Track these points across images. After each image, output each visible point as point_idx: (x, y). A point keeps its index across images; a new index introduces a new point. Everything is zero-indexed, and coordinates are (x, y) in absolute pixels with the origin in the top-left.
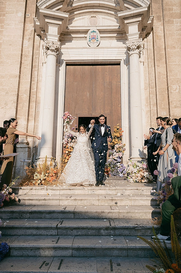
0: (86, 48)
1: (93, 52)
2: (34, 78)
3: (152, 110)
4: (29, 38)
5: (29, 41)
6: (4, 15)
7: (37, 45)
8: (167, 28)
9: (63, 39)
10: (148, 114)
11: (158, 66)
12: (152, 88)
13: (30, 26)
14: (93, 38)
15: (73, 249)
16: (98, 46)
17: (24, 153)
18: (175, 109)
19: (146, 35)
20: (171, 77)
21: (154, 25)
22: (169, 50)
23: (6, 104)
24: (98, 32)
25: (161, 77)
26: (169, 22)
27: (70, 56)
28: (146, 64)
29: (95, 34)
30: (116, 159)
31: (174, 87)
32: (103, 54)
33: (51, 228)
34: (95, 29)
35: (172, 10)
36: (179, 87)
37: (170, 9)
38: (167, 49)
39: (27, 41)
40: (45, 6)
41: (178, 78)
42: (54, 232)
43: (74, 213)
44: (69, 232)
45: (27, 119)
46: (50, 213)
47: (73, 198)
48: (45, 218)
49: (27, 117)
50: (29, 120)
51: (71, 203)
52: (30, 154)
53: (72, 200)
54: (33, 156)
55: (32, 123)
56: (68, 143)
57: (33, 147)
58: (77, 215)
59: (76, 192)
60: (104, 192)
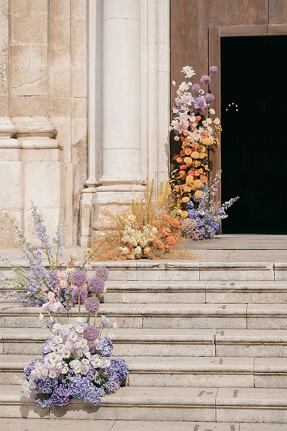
15: (256, 373)
17: (48, 166)
33: (202, 342)
42: (209, 350)
43: (246, 316)
44: (241, 349)
45: (49, 50)
46: (190, 316)
47: (238, 286)
48: (178, 327)
49: (45, 45)
50: (51, 54)
51: (233, 297)
52: (64, 168)
53: (236, 291)
54: (74, 175)
55: (63, 64)
56: (189, 129)
57: (72, 146)
58: (253, 322)
59: (244, 274)
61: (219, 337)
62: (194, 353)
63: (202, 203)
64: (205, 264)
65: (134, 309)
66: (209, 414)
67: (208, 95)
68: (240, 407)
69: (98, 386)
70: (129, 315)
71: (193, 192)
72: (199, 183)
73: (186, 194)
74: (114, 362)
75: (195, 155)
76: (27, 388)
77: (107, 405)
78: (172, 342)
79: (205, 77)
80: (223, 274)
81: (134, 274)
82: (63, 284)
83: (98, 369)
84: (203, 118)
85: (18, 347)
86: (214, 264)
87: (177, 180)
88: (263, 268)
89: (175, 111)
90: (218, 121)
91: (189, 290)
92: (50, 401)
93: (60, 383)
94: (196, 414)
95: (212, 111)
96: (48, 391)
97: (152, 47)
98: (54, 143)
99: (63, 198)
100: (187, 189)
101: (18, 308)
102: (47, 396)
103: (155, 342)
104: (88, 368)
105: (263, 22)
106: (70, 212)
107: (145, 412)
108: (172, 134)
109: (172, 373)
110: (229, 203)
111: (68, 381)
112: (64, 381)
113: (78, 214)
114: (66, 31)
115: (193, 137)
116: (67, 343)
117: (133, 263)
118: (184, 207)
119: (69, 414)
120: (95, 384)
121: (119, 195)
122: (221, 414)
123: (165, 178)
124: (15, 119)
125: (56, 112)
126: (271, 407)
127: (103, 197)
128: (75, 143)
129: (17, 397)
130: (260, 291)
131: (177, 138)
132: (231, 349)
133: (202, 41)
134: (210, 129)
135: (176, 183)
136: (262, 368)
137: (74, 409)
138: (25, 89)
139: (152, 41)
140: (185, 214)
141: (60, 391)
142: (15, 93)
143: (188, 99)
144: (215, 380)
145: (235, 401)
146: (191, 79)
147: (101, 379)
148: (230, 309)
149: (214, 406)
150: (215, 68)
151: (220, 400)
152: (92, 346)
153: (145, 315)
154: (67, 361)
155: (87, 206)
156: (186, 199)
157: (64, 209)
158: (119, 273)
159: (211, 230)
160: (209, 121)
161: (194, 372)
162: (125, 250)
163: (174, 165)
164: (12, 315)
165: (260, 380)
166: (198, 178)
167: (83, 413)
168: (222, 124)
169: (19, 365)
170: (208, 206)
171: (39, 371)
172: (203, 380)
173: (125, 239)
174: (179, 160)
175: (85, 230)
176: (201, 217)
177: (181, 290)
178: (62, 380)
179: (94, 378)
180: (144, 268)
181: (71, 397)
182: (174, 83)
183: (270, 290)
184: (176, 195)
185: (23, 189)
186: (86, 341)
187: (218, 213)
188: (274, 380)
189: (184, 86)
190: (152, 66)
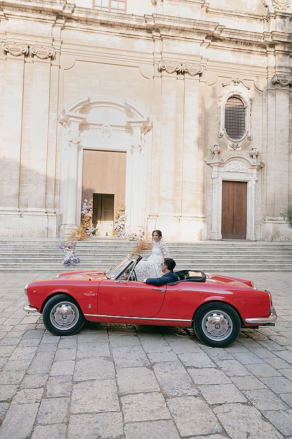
3: (148, 191)
4: (53, 126)
5: (53, 129)
6: (30, 102)
13: (53, 115)
14: (106, 131)
16: (109, 137)
19: (147, 131)
21: (154, 124)
23: (37, 182)
26: (165, 124)
29: (107, 128)
40: (70, 109)
42: (93, 257)
44: (99, 256)
49: (54, 193)
50: (55, 195)
51: (97, 248)
52: (57, 220)
54: (59, 222)
55: (58, 197)
56: (86, 213)
57: (59, 215)
58: (101, 252)
59: (99, 244)
60: (112, 244)
67: (90, 206)
74: (78, 258)
75: (87, 219)
76: (63, 263)
77: (76, 265)
79: (90, 202)
87: (82, 224)
89: (83, 209)
90: (92, 212)
95: (91, 209)
98: (55, 215)
99: (57, 226)
104: (73, 259)
107: (82, 266)
108: (82, 214)
114: (59, 190)
117: (78, 241)
120: (74, 262)
121: (70, 227)
123: (80, 223)
124: (46, 209)
125: (56, 208)
130: (102, 247)
132: (97, 256)
133: (89, 194)
137: (71, 266)
138: (49, 202)
142: (46, 203)
143: (86, 207)
146: (86, 202)
150: (92, 200)
155: (62, 229)
157: (57, 229)
160: (90, 211)
162: (76, 239)
167: (73, 266)
174: (83, 219)
180: (80, 242)
182: (82, 203)
185: (48, 225)
189: (85, 204)
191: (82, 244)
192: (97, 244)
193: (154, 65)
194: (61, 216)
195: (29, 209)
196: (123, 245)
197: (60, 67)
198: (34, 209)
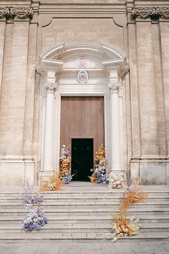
0: (77, 84)
1: (82, 87)
2: (36, 108)
3: (128, 133)
4: (32, 77)
5: (31, 79)
6: (10, 57)
7: (38, 81)
8: (140, 71)
9: (59, 77)
10: (125, 136)
11: (133, 100)
12: (128, 117)
13: (32, 66)
14: (83, 77)
15: (77, 220)
16: (86, 83)
17: (31, 167)
18: (145, 134)
19: (124, 74)
20: (143, 109)
21: (131, 67)
22: (141, 88)
23: (16, 129)
24: (86, 72)
25: (136, 108)
26: (142, 65)
27: (65, 90)
28: (124, 97)
29: (84, 74)
30: (100, 171)
31: (145, 117)
32: (90, 89)
33: (65, 212)
34: (84, 70)
35: (145, 56)
36: (149, 117)
37: (143, 55)
38: (140, 87)
39: (30, 79)
40: (45, 56)
41: (147, 110)
42: (67, 214)
43: (75, 205)
44: (74, 214)
45: (32, 141)
46: (62, 205)
47: (74, 198)
48: (60, 208)
49: (32, 139)
50: (33, 141)
51: (73, 200)
52: (35, 167)
53: (73, 199)
54: (37, 169)
55: (36, 144)
56: (64, 159)
57: (37, 162)
58: (77, 207)
59: (75, 195)
60: (91, 194)
61: (69, 211)
62: (63, 215)
63: (67, 175)
64: (66, 192)
65: (49, 204)
66: (66, 231)
67: (68, 151)
68: (73, 229)
69: (40, 225)
70: (48, 205)
71: (65, 173)
72: (66, 171)
73: (63, 173)
74: (44, 218)
75: (65, 165)
76: (22, 226)
77: (42, 229)
78: (58, 212)
79: (68, 147)
80: (70, 195)
81: (50, 195)
82: (33, 198)
83: (40, 220)
84: (67, 156)
85: (21, 214)
86: (68, 192)
87: (61, 170)
88: (80, 193)
89: (61, 155)
90: (70, 157)
91: (62, 199)
92: (28, 229)
93: (30, 224)
94: (63, 231)
95: (69, 155)
96: (28, 226)
97: (56, 140)
98: (33, 161)
99: (34, 174)
100: (63, 172)
101: (22, 204)
102: (27, 228)
103: (54, 212)
104: (37, 220)
105: (81, 136)
106: (36, 177)
107: (51, 231)
108: (60, 160)
109: (58, 220)
110: (73, 175)
111: (32, 224)
112: (31, 224)
113: (38, 178)
114: (37, 136)
115: (65, 160)
116: (33, 214)
117: (50, 192)
118: (63, 176)
119: (32, 232)
120: (39, 224)
121: (47, 174)
122: (69, 231)
123: (58, 169)
124: (24, 156)
125: (34, 154)
126: (80, 229)
127: (44, 175)
128: (38, 161)
129: (20, 228)
130: (79, 199)
131: (61, 161)
132: (72, 214)
133: (67, 139)
134: (69, 159)
135: (61, 171)
136: (79, 219)
137: (34, 230)
138: (27, 149)
139: (56, 139)
140: (63, 178)
141: (30, 226)
142: (24, 150)
143: (64, 152)
144: (68, 222)
145: (72, 228)
146: (65, 148)
147: (40, 223)
148: (72, 204)
149: (67, 229)
150: (70, 145)
151: (69, 227)
152: (39, 214)
153: (52, 205)
154: (33, 219)
155: (40, 176)
156: (63, 175)
157: (34, 177)
158: (46, 194)
159: (69, 182)
160: (68, 157)
161: (63, 220)
162: (48, 189)
163: (60, 167)
164: (20, 206)
165: (78, 222)
166: (66, 170)
167: (36, 231)
168: (71, 158)
169: (21, 219)
170: (68, 176)
171: (25, 222)
172: (65, 222)
173: (48, 186)
174: (62, 166)
175: (39, 182)
176: (66, 179)
177: (61, 199)
178: (31, 223)
179: (39, 222)
180: (52, 193)
181: (33, 228)
182: (61, 148)
183: (81, 199)
184: (61, 174)
185: (25, 172)
186: (37, 214)
187: (70, 177)
188: (81, 221)
189: (63, 149)
190: (56, 144)
191: (55, 196)
192: (72, 195)
193: (127, 14)
194: (39, 162)
195: (7, 157)
196: (105, 196)
197: (38, 25)
198: (12, 157)
